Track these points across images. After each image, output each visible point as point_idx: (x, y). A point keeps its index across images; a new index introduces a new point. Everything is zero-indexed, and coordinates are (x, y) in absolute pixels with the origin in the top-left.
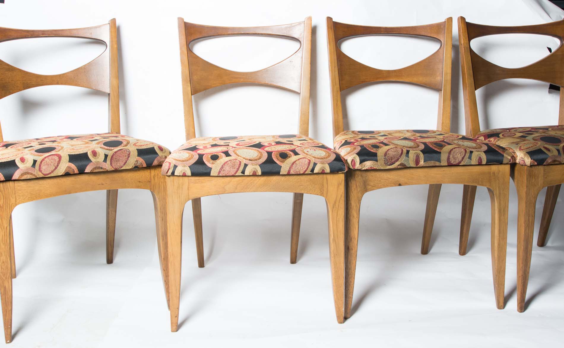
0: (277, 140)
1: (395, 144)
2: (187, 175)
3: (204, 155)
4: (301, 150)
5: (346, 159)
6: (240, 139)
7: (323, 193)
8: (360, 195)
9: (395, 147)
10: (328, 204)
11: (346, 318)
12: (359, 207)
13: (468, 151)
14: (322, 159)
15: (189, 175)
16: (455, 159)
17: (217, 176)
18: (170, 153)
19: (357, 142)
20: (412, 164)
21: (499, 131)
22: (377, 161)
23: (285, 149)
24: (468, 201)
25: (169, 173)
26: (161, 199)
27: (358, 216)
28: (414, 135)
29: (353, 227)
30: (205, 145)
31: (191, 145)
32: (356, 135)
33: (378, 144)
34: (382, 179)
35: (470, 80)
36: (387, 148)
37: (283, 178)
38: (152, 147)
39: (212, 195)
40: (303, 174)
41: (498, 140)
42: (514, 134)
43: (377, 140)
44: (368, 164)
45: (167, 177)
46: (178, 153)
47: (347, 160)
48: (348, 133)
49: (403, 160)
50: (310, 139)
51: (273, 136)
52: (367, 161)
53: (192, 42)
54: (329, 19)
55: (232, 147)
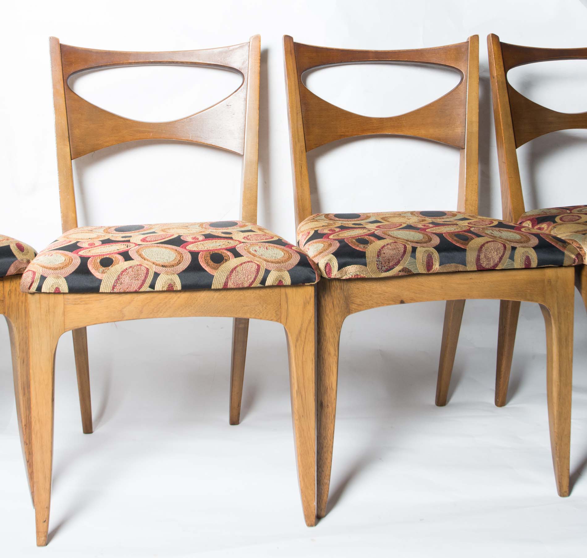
0: (207, 232)
1: (393, 237)
2: (61, 292)
3: (89, 258)
4: (245, 248)
5: (316, 261)
6: (147, 230)
7: (281, 317)
8: (339, 319)
9: (394, 241)
10: (289, 335)
11: (319, 518)
12: (337, 339)
13: (508, 247)
14: (278, 262)
15: (65, 292)
16: (488, 259)
17: (110, 293)
18: (36, 255)
19: (334, 233)
20: (422, 269)
21: (555, 211)
22: (365, 265)
23: (220, 247)
24: (509, 321)
25: (34, 289)
26: (21, 329)
27: (337, 353)
28: (423, 221)
29: (329, 371)
30: (91, 242)
31: (70, 242)
32: (331, 222)
33: (367, 238)
34: (373, 293)
35: (508, 133)
36: (381, 243)
37: (217, 295)
38: (6, 245)
39: (103, 323)
40: (249, 288)
41: (554, 227)
42: (577, 218)
43: (365, 231)
44: (352, 270)
45: (29, 296)
46: (47, 256)
47: (318, 264)
48: (319, 218)
49: (406, 262)
50: (260, 229)
51: (201, 225)
52: (351, 265)
53: (72, 76)
54: (288, 39)
55: (135, 243)
